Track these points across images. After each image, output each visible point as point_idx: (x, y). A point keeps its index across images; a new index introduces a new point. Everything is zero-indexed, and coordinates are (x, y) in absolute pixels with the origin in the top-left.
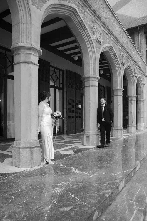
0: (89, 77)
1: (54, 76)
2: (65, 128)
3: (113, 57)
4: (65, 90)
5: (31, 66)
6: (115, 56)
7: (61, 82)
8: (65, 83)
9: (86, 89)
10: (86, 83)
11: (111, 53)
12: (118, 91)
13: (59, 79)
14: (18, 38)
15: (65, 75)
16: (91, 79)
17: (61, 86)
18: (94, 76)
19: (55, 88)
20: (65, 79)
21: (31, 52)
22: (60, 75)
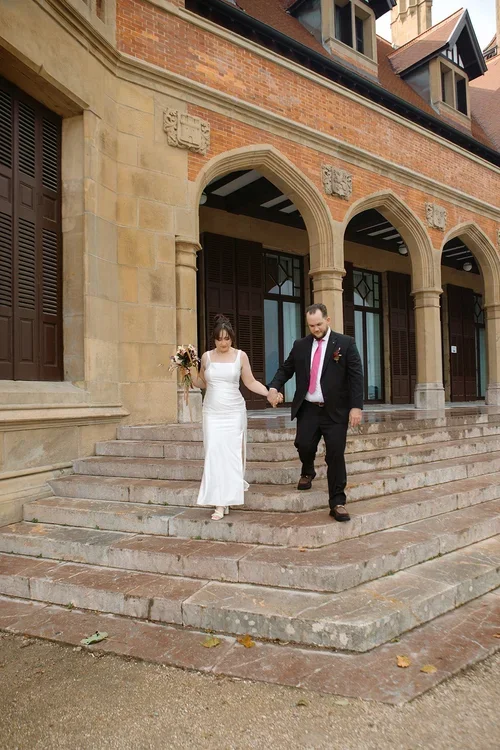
0: (422, 292)
1: (361, 288)
2: (388, 390)
3: (478, 242)
4: (386, 313)
5: (335, 293)
6: (484, 240)
7: (377, 297)
8: (386, 298)
9: (418, 312)
10: (418, 303)
11: (473, 237)
12: (496, 309)
13: (373, 291)
14: (318, 262)
15: (385, 283)
16: (425, 295)
17: (377, 306)
18: (431, 289)
19: (364, 310)
20: (385, 290)
21: (335, 276)
22: (373, 283)
